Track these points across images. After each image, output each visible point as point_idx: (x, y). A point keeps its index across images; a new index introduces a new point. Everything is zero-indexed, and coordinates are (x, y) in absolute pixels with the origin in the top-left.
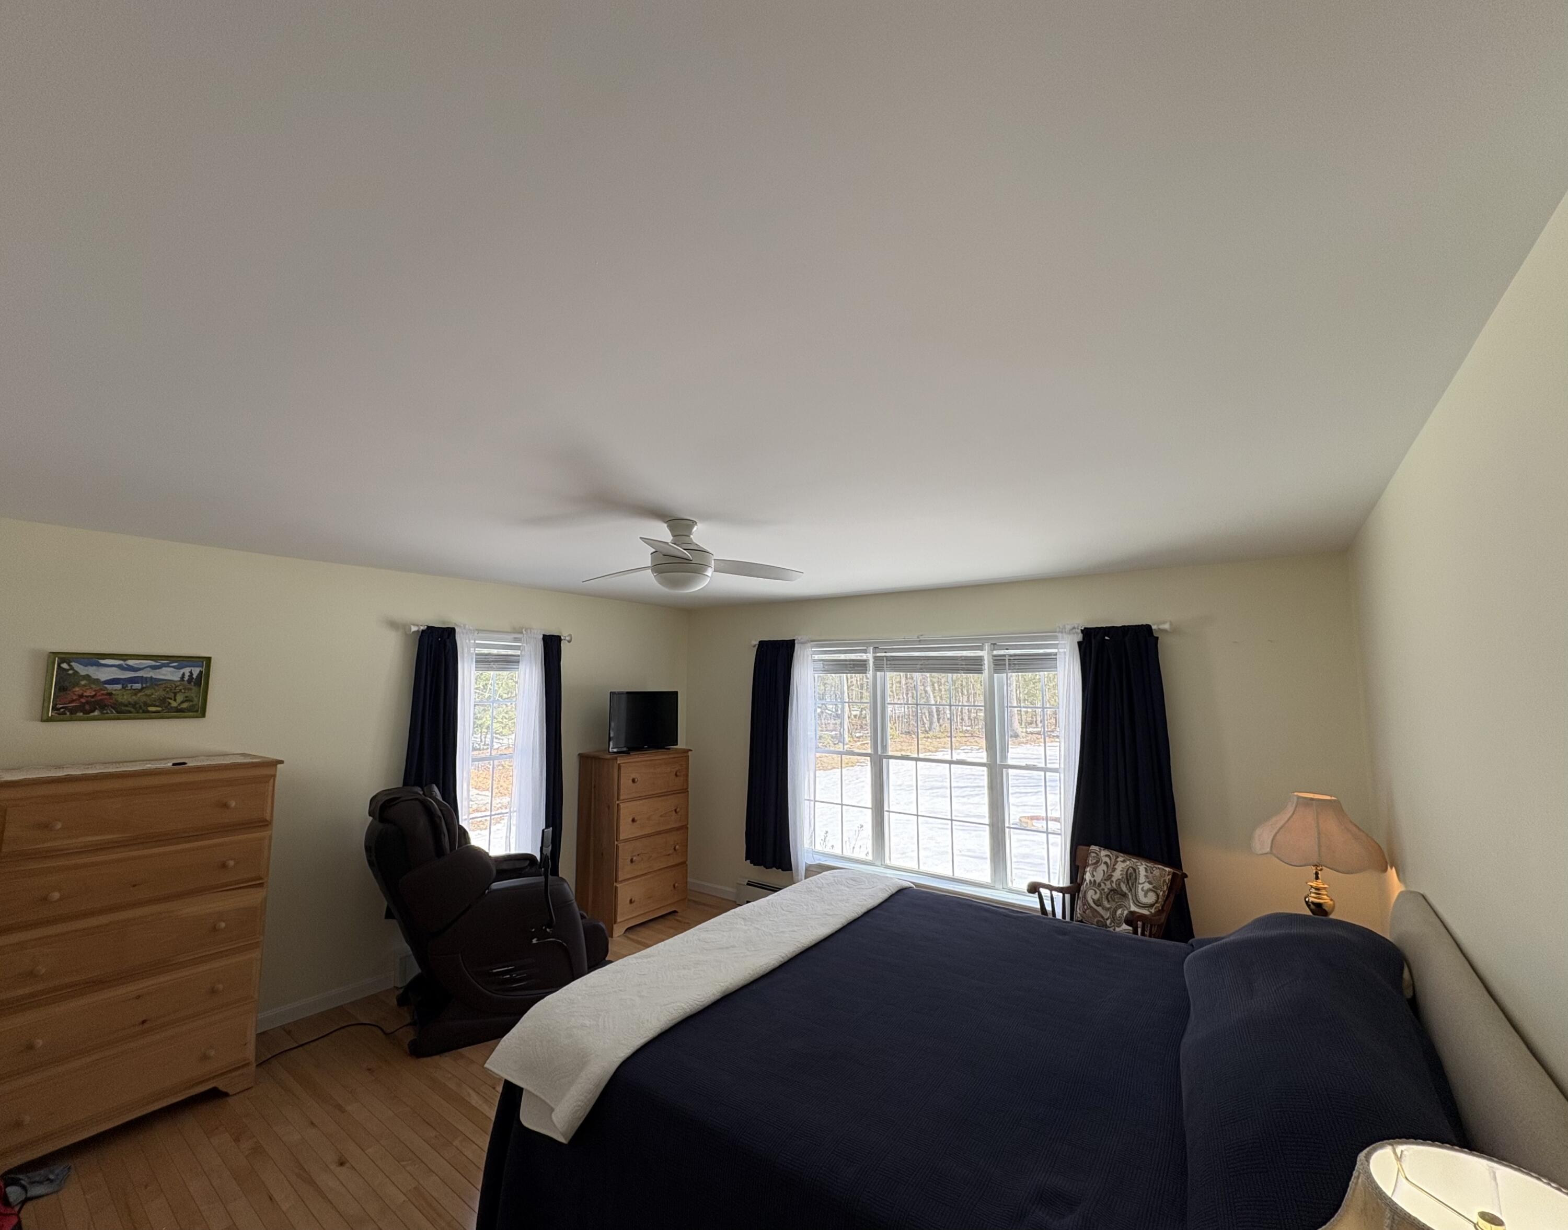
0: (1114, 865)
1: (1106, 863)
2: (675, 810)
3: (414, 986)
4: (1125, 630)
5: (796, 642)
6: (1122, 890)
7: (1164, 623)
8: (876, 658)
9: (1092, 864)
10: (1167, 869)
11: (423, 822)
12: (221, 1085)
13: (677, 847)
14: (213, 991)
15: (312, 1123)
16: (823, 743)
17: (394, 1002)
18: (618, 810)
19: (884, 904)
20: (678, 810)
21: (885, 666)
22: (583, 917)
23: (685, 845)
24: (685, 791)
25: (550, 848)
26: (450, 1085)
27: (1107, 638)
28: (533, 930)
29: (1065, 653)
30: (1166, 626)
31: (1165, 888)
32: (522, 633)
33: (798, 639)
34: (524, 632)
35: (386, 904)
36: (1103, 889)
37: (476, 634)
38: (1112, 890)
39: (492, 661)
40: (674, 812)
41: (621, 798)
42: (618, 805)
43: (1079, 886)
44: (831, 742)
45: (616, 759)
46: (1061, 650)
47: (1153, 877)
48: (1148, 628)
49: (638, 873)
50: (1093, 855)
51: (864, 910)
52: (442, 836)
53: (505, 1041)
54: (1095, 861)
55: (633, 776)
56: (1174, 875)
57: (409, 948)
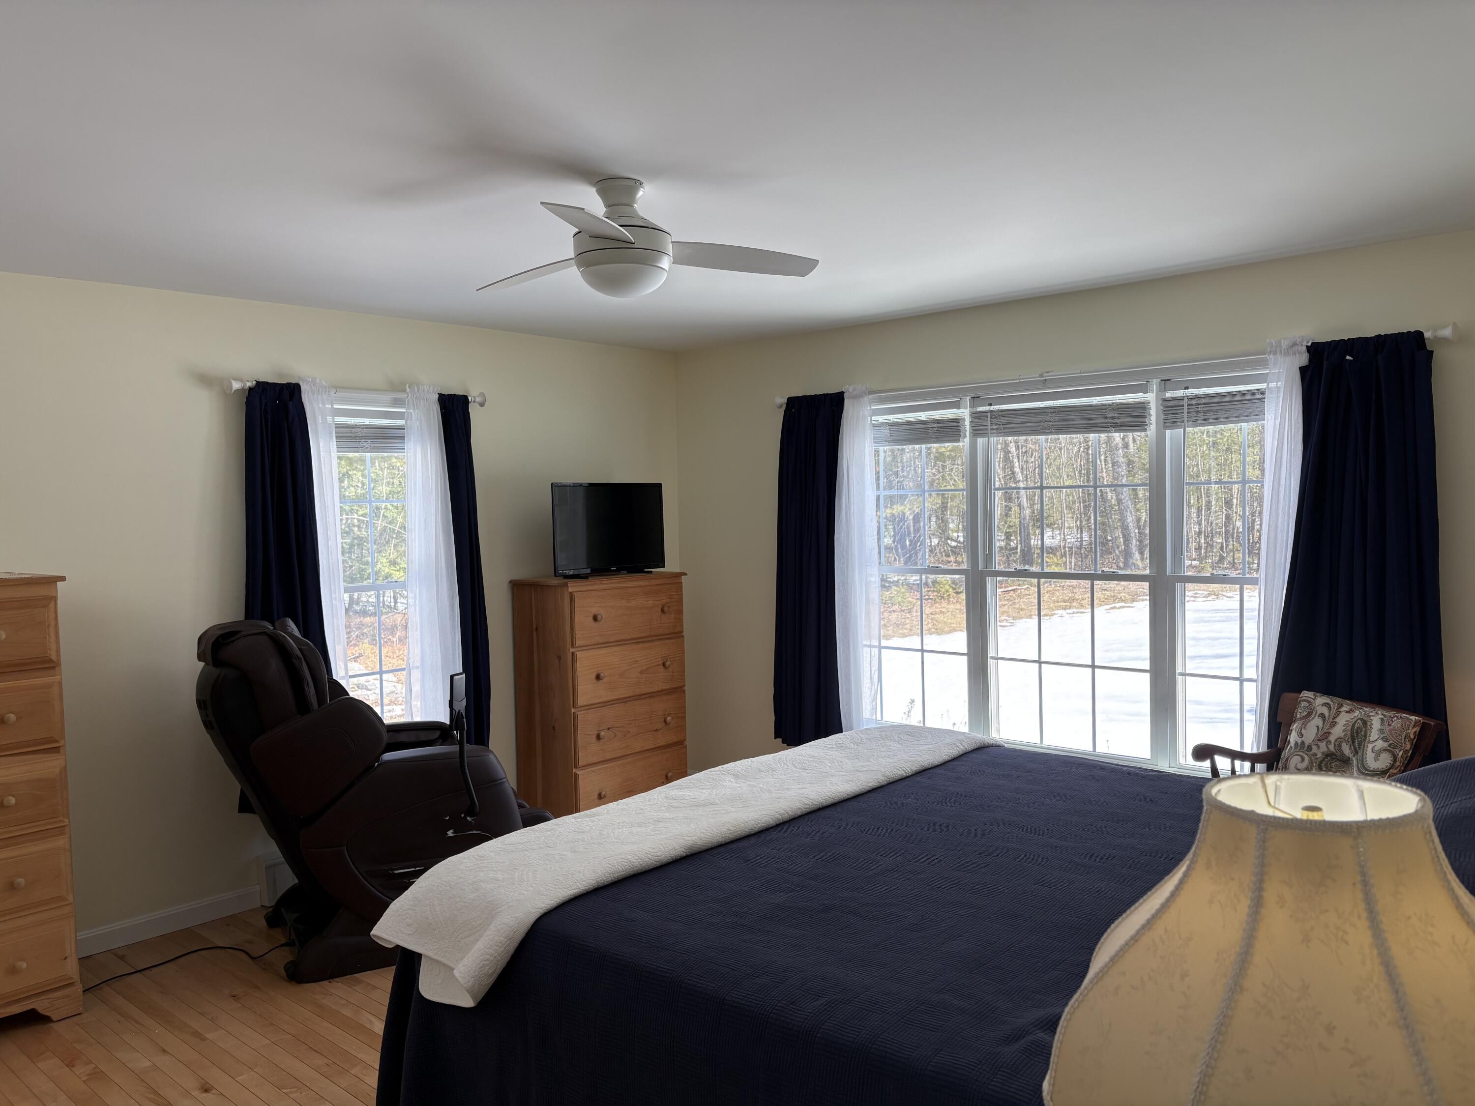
0: (1334, 718)
1: (1322, 715)
2: (664, 665)
3: (288, 900)
4: (1381, 341)
5: (845, 395)
6: (1343, 754)
7: (1445, 327)
8: (975, 416)
9: (1301, 719)
10: (1413, 718)
11: (275, 665)
12: (41, 1005)
13: (669, 718)
14: (12, 887)
15: (164, 1051)
16: (938, 591)
17: (264, 923)
18: (574, 661)
19: (950, 763)
20: (668, 663)
21: (989, 427)
22: (520, 806)
23: (681, 714)
24: (677, 635)
25: (464, 703)
26: (345, 1013)
27: (1348, 357)
28: (448, 818)
29: (1278, 388)
30: (1447, 332)
31: (1408, 746)
32: (404, 391)
33: (849, 390)
34: (408, 390)
35: (240, 787)
36: (1315, 755)
37: (332, 393)
38: (1329, 755)
39: (363, 438)
40: (662, 667)
41: (578, 643)
42: (573, 654)
43: (1280, 752)
44: (951, 590)
45: (566, 585)
46: (1272, 385)
47: (1390, 731)
48: (1419, 335)
49: (609, 757)
50: (1303, 704)
51: (915, 768)
52: (305, 686)
53: (395, 904)
54: (1305, 713)
55: (594, 610)
56: (1424, 727)
57: (280, 854)
